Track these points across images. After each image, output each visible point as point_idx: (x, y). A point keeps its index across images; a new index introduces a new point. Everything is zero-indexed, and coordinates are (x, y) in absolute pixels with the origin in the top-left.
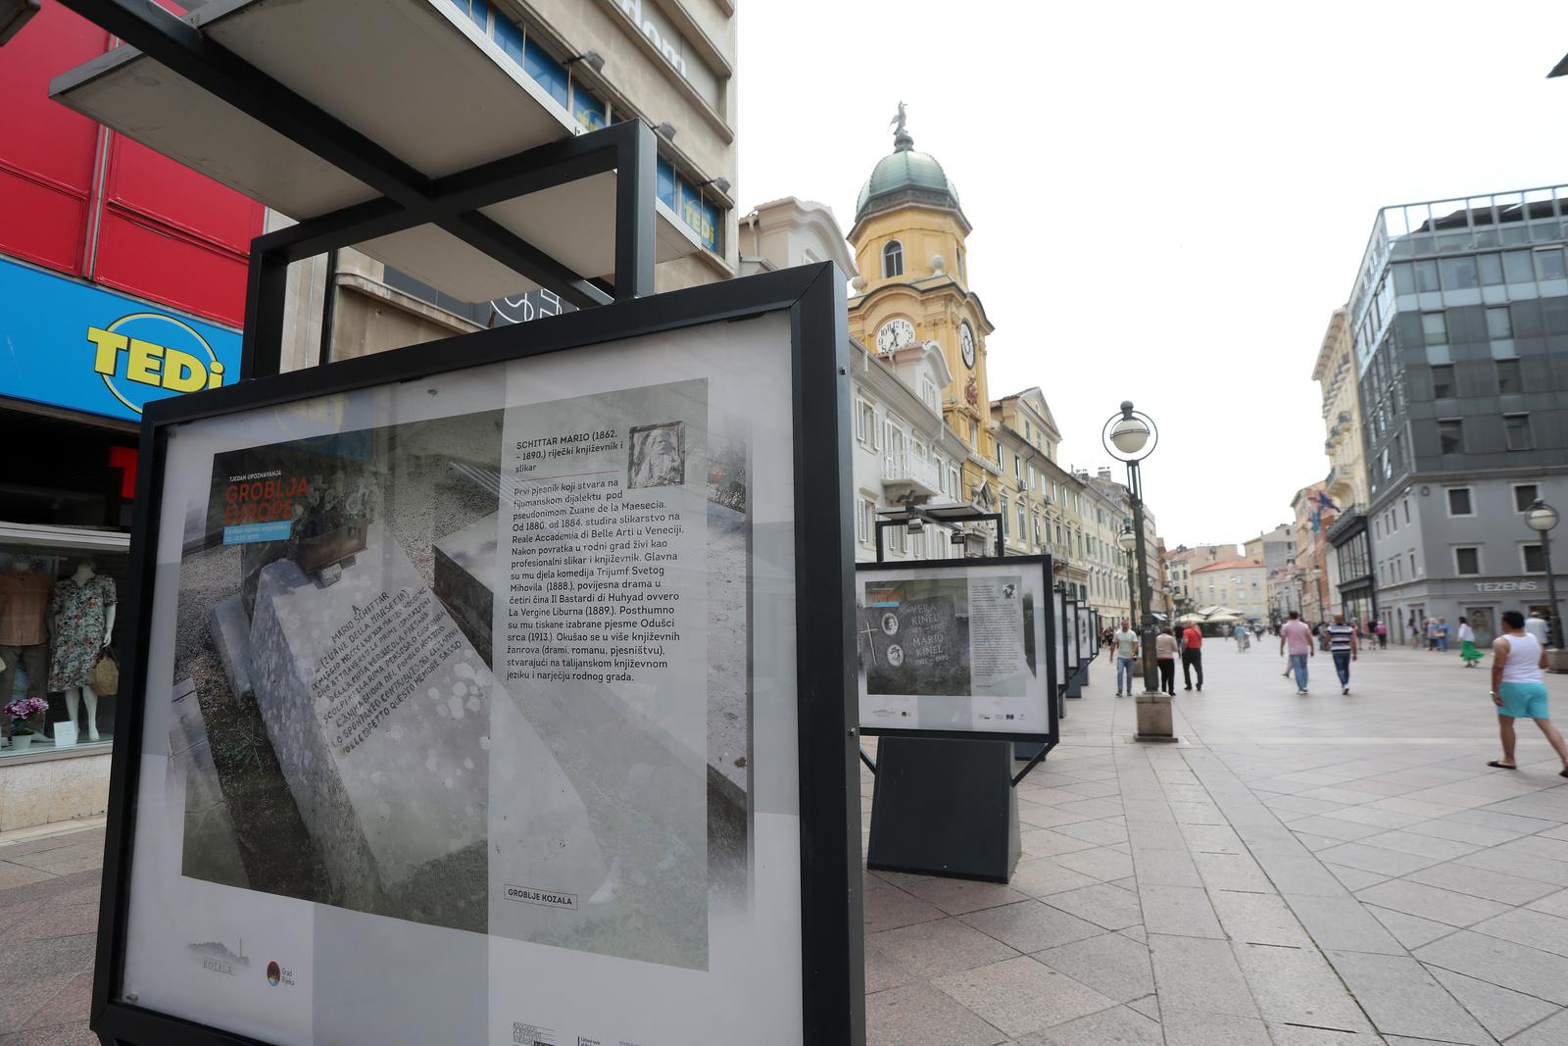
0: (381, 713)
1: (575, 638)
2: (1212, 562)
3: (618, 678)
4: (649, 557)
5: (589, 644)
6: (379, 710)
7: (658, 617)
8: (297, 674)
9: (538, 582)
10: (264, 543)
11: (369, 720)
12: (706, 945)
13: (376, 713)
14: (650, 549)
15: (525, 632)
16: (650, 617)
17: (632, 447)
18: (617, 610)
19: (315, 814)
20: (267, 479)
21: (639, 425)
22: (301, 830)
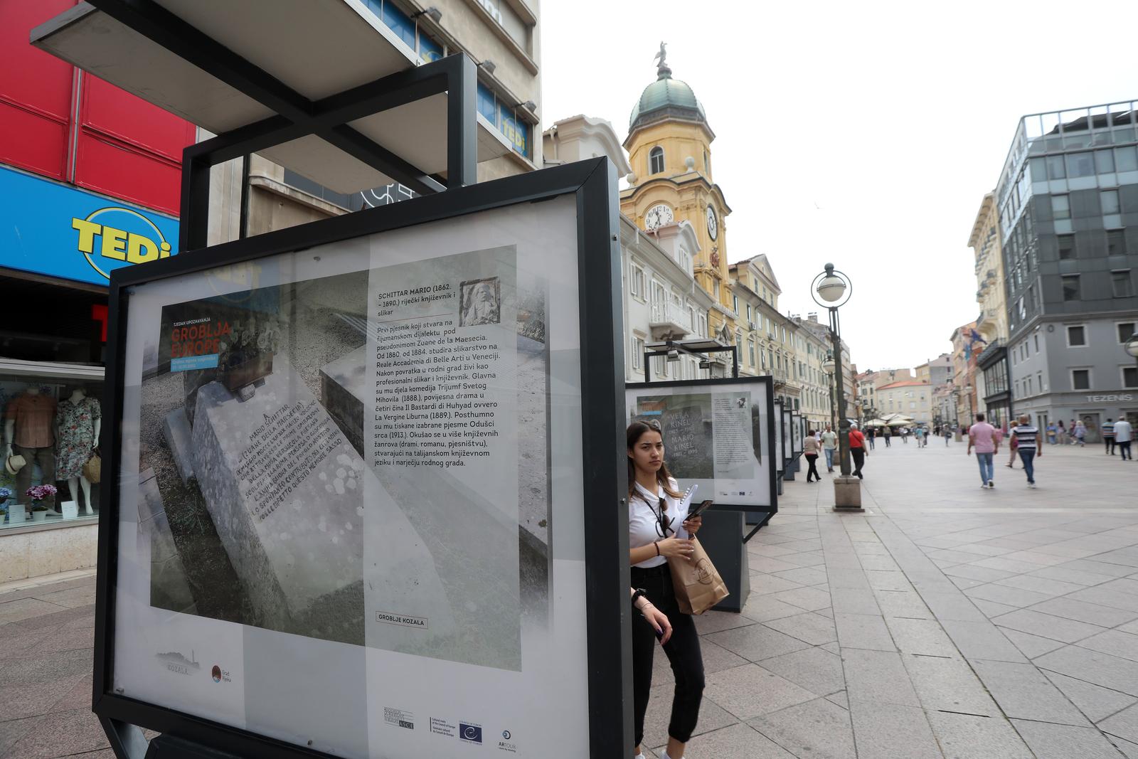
0: (286, 491)
1: (423, 435)
2: (891, 381)
3: (454, 464)
4: (475, 376)
5: (433, 440)
6: (284, 488)
7: (482, 420)
8: (226, 464)
9: (396, 395)
10: (199, 370)
11: (278, 496)
12: (520, 653)
13: (282, 491)
14: (476, 371)
15: (387, 431)
16: (476, 420)
17: (462, 297)
18: (453, 415)
19: (241, 563)
20: (200, 324)
21: (467, 280)
22: (231, 573)
